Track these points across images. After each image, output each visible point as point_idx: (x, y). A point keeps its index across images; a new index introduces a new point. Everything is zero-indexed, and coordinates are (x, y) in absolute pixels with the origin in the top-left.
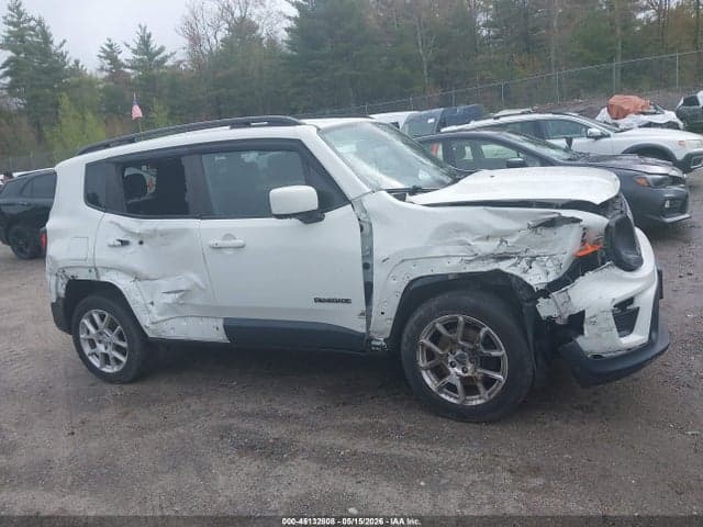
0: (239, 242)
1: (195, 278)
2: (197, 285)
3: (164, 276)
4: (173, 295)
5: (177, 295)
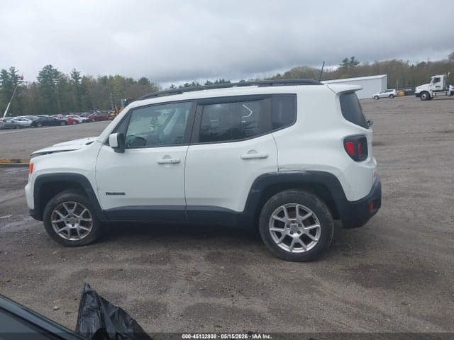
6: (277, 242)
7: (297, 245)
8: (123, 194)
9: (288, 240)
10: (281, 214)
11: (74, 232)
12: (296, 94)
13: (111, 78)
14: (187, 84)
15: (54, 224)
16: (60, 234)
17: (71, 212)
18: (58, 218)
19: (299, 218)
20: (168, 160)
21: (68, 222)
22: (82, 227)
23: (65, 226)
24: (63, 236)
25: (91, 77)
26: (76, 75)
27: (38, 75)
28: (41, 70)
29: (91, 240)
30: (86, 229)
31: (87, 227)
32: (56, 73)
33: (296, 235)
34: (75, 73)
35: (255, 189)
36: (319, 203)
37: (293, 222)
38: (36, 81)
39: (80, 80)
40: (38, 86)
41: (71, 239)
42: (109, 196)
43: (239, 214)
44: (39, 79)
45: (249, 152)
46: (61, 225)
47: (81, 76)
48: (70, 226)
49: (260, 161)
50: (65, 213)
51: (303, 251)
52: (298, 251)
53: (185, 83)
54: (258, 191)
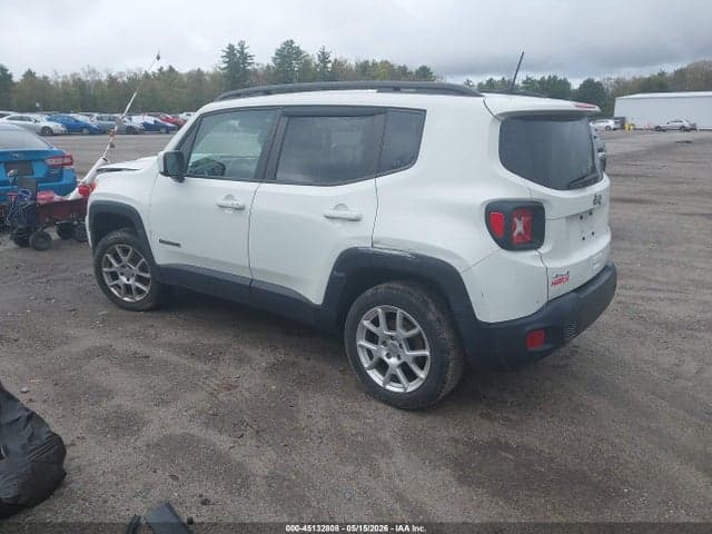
6: (366, 366)
7: (395, 379)
8: (178, 245)
9: (382, 366)
10: (376, 322)
11: (128, 289)
12: (425, 111)
13: (374, 64)
14: (491, 80)
15: (107, 273)
16: (112, 289)
17: (125, 259)
18: (111, 265)
19: (402, 333)
20: (229, 203)
21: (122, 274)
22: (137, 284)
23: (117, 279)
24: (116, 293)
25: (346, 61)
26: (324, 57)
27: (274, 55)
28: (279, 47)
29: (149, 305)
30: (144, 288)
31: (145, 285)
32: (298, 52)
33: (393, 361)
34: (323, 53)
35: (339, 272)
36: (432, 314)
37: (392, 337)
38: (272, 64)
39: (329, 65)
40: (272, 71)
41: (126, 299)
42: (162, 245)
43: (315, 308)
44: (274, 59)
45: (337, 207)
46: (114, 276)
47: (332, 58)
48: (124, 279)
49: (348, 224)
50: (118, 260)
51: (401, 390)
52: (394, 388)
53: (488, 79)
54: (341, 275)
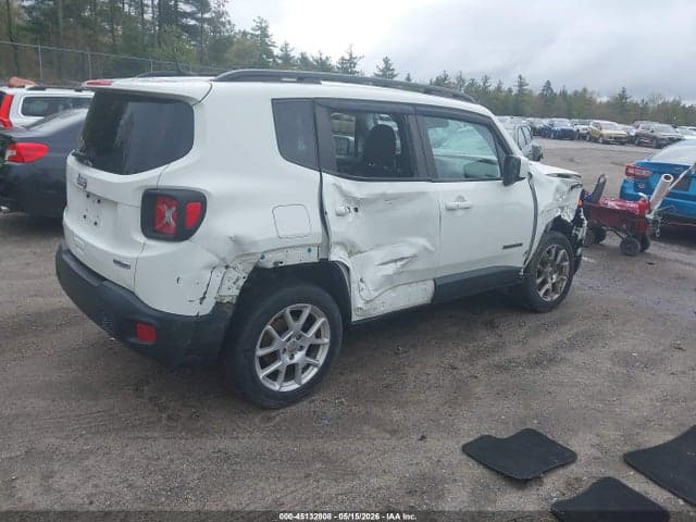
0: (468, 203)
1: (423, 242)
2: (426, 249)
3: (378, 246)
4: (392, 265)
5: (399, 264)
